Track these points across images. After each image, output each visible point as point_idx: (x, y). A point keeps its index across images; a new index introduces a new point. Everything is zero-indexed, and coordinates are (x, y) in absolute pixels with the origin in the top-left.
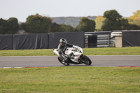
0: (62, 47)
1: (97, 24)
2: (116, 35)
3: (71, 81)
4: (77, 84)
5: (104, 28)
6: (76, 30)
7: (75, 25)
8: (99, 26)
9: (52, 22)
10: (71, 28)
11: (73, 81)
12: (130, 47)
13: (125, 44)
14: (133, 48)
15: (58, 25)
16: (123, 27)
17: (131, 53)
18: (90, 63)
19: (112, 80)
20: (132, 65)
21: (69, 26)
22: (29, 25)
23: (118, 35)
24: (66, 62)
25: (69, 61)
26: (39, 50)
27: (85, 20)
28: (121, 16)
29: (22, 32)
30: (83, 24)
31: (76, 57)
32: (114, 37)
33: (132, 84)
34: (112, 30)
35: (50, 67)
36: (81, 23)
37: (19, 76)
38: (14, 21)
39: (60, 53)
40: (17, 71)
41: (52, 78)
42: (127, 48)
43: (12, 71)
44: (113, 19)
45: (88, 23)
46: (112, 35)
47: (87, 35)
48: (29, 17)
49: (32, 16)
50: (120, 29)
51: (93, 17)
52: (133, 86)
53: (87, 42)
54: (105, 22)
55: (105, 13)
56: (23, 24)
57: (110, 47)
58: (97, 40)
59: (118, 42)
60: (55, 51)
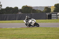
0: (27, 19)
3: (41, 33)
4: (43, 35)
5: (54, 11)
6: (43, 12)
7: (42, 10)
8: (52, 10)
9: (33, 9)
10: (41, 11)
11: (42, 33)
15: (35, 10)
18: (39, 26)
19: (58, 33)
21: (40, 10)
22: (23, 10)
25: (30, 25)
27: (47, 8)
29: (20, 13)
30: (46, 10)
31: (33, 24)
34: (58, 12)
36: (45, 9)
37: (19, 31)
38: (17, 8)
39: (26, 22)
40: (18, 29)
41: (33, 32)
43: (16, 29)
44: (58, 8)
45: (48, 9)
46: (58, 14)
47: (47, 14)
48: (23, 6)
49: (24, 6)
51: (50, 7)
53: (47, 17)
54: (55, 9)
55: (55, 5)
56: (20, 10)
57: (57, 19)
58: (52, 16)
60: (24, 21)
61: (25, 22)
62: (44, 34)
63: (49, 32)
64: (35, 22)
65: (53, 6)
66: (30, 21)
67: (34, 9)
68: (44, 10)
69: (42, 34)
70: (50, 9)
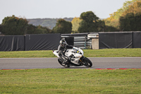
0: (61, 49)
1: (73, 25)
2: (93, 37)
5: (80, 30)
6: (53, 32)
7: (51, 27)
8: (75, 28)
9: (29, 23)
10: (48, 30)
12: (107, 49)
13: (101, 46)
14: (110, 49)
15: (34, 27)
16: (99, 29)
17: (108, 55)
19: (89, 82)
20: (109, 67)
21: (45, 28)
22: (5, 27)
23: (95, 36)
24: (66, 63)
25: (69, 63)
26: (15, 52)
27: (62, 22)
28: (98, 18)
30: (60, 26)
31: (76, 59)
32: (91, 39)
33: (109, 86)
34: (89, 32)
35: (27, 69)
36: (58, 25)
39: (60, 55)
41: (29, 80)
42: (104, 50)
44: (90, 21)
45: (65, 25)
46: (89, 36)
47: (64, 37)
50: (97, 31)
51: (70, 19)
52: (111, 88)
54: (82, 23)
55: (82, 14)
57: (86, 48)
58: (74, 41)
59: (95, 44)
60: (55, 53)
61: (57, 54)
62: (56, 84)
63: (66, 79)
64: (81, 55)
65: (76, 18)
66: (69, 53)
67: (31, 25)
68: (55, 26)
69: (52, 84)
70: (71, 25)
